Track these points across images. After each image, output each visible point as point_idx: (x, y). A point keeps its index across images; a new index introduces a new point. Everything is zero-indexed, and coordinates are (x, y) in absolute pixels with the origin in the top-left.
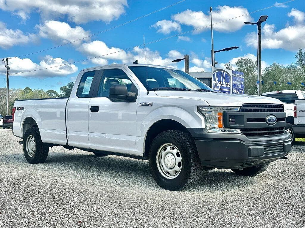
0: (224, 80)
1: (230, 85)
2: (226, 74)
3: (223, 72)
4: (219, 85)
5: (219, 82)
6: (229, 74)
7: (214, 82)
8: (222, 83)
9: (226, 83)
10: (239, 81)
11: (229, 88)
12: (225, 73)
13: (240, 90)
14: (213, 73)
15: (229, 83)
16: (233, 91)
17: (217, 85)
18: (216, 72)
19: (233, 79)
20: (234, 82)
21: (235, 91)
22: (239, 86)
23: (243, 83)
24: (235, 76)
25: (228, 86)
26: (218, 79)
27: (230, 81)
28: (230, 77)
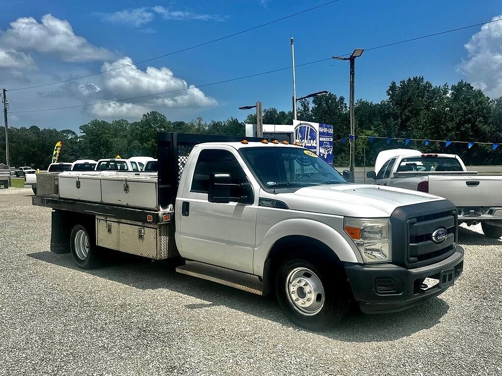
0: (309, 137)
1: (316, 144)
2: (311, 129)
6: (315, 129)
8: (306, 141)
9: (312, 141)
11: (315, 148)
12: (310, 127)
13: (329, 148)
14: (295, 129)
15: (315, 141)
16: (319, 151)
18: (298, 127)
19: (319, 135)
20: (321, 140)
21: (322, 151)
22: (327, 144)
23: (332, 140)
24: (322, 131)
25: (314, 145)
26: (301, 137)
27: (316, 138)
28: (317, 132)
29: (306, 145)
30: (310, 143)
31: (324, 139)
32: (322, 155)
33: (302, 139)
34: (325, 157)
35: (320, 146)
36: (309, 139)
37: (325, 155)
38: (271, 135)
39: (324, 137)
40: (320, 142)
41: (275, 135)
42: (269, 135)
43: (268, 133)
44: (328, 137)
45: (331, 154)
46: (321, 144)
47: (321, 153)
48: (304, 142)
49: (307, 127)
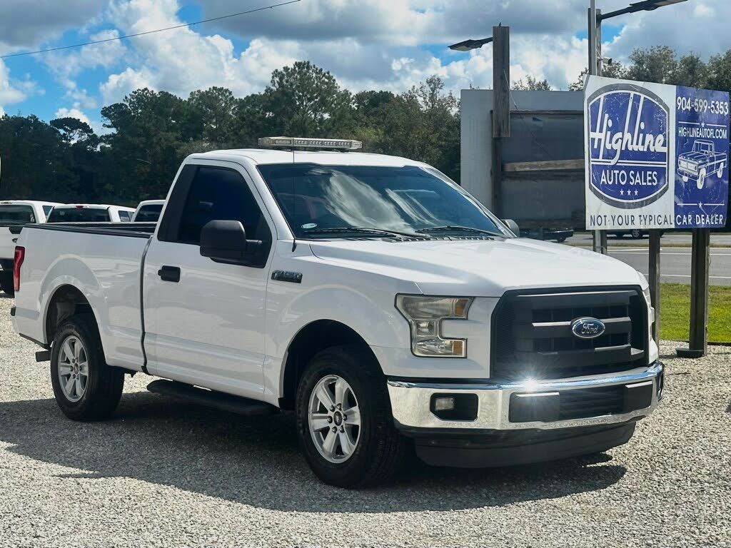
0: (640, 125)
1: (664, 145)
2: (646, 102)
3: (632, 93)
4: (617, 147)
5: (619, 135)
6: (660, 101)
7: (596, 135)
8: (628, 136)
9: (649, 137)
10: (706, 127)
11: (662, 157)
12: (643, 96)
13: (712, 160)
14: (590, 100)
15: (661, 137)
16: (677, 166)
17: (609, 147)
18: (602, 97)
19: (677, 120)
20: (682, 132)
21: (688, 166)
22: (706, 147)
23: (725, 135)
24: (689, 108)
25: (659, 148)
26: (610, 125)
27: (664, 129)
28: (668, 110)
29: (630, 148)
30: (643, 144)
31: (696, 133)
32: (685, 179)
33: (615, 129)
34: (700, 186)
35: (679, 152)
36: (640, 131)
37: (697, 178)
38: (534, 119)
39: (697, 126)
40: (679, 139)
41: (546, 120)
42: (529, 120)
43: (527, 114)
44: (710, 128)
45: (720, 175)
46: (684, 146)
47: (682, 173)
48: (622, 139)
49: (632, 96)
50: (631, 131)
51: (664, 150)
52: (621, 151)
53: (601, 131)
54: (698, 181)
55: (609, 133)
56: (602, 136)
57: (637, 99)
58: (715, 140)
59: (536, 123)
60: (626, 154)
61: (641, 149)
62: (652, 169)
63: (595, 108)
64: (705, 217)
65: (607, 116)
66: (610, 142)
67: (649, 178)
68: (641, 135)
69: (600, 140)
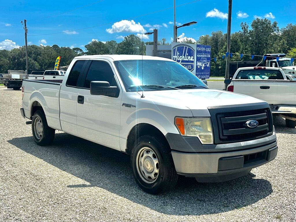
0: (187, 54)
1: (193, 59)
3: (185, 46)
4: (180, 59)
5: (181, 57)
6: (192, 48)
7: (174, 57)
8: (183, 57)
9: (189, 57)
10: (204, 54)
11: (193, 62)
12: (188, 47)
13: (206, 62)
14: (173, 48)
15: (192, 57)
16: (196, 64)
17: (178, 59)
18: (177, 47)
19: (197, 53)
21: (199, 64)
22: (204, 59)
23: (209, 56)
24: (200, 50)
25: (192, 60)
26: (179, 54)
27: (193, 55)
28: (194, 50)
29: (184, 60)
30: (187, 59)
31: (202, 56)
32: (199, 67)
34: (203, 68)
35: (197, 61)
36: (187, 55)
37: (202, 67)
38: (164, 52)
39: (202, 54)
40: (197, 57)
41: (166, 52)
42: (162, 52)
43: (162, 51)
44: (206, 54)
45: (208, 66)
46: (198, 59)
47: (198, 66)
48: (182, 57)
49: (185, 47)
50: (184, 56)
51: (193, 60)
52: (182, 60)
53: (176, 56)
54: (202, 68)
55: (178, 56)
56: (176, 57)
57: (186, 48)
58: (207, 58)
59: (164, 53)
60: (183, 61)
61: (187, 60)
62: (190, 65)
63: (174, 50)
64: (204, 76)
65: (178, 52)
66: (179, 58)
67: (189, 67)
68: (187, 57)
69: (176, 58)
